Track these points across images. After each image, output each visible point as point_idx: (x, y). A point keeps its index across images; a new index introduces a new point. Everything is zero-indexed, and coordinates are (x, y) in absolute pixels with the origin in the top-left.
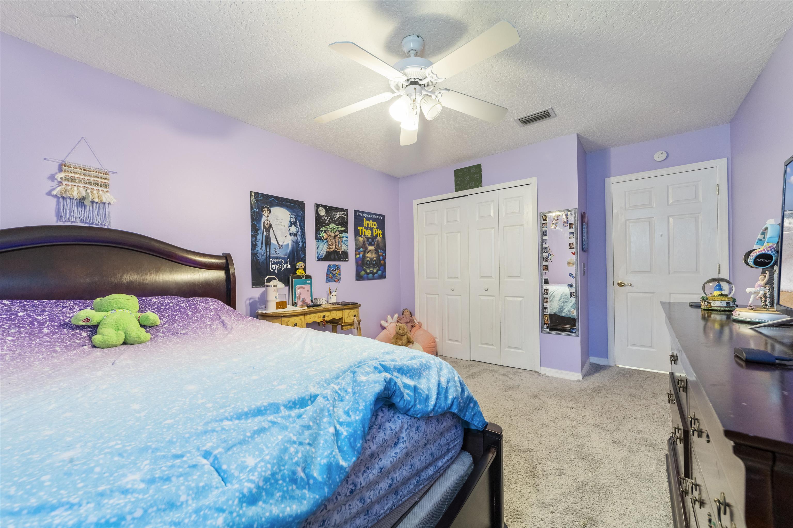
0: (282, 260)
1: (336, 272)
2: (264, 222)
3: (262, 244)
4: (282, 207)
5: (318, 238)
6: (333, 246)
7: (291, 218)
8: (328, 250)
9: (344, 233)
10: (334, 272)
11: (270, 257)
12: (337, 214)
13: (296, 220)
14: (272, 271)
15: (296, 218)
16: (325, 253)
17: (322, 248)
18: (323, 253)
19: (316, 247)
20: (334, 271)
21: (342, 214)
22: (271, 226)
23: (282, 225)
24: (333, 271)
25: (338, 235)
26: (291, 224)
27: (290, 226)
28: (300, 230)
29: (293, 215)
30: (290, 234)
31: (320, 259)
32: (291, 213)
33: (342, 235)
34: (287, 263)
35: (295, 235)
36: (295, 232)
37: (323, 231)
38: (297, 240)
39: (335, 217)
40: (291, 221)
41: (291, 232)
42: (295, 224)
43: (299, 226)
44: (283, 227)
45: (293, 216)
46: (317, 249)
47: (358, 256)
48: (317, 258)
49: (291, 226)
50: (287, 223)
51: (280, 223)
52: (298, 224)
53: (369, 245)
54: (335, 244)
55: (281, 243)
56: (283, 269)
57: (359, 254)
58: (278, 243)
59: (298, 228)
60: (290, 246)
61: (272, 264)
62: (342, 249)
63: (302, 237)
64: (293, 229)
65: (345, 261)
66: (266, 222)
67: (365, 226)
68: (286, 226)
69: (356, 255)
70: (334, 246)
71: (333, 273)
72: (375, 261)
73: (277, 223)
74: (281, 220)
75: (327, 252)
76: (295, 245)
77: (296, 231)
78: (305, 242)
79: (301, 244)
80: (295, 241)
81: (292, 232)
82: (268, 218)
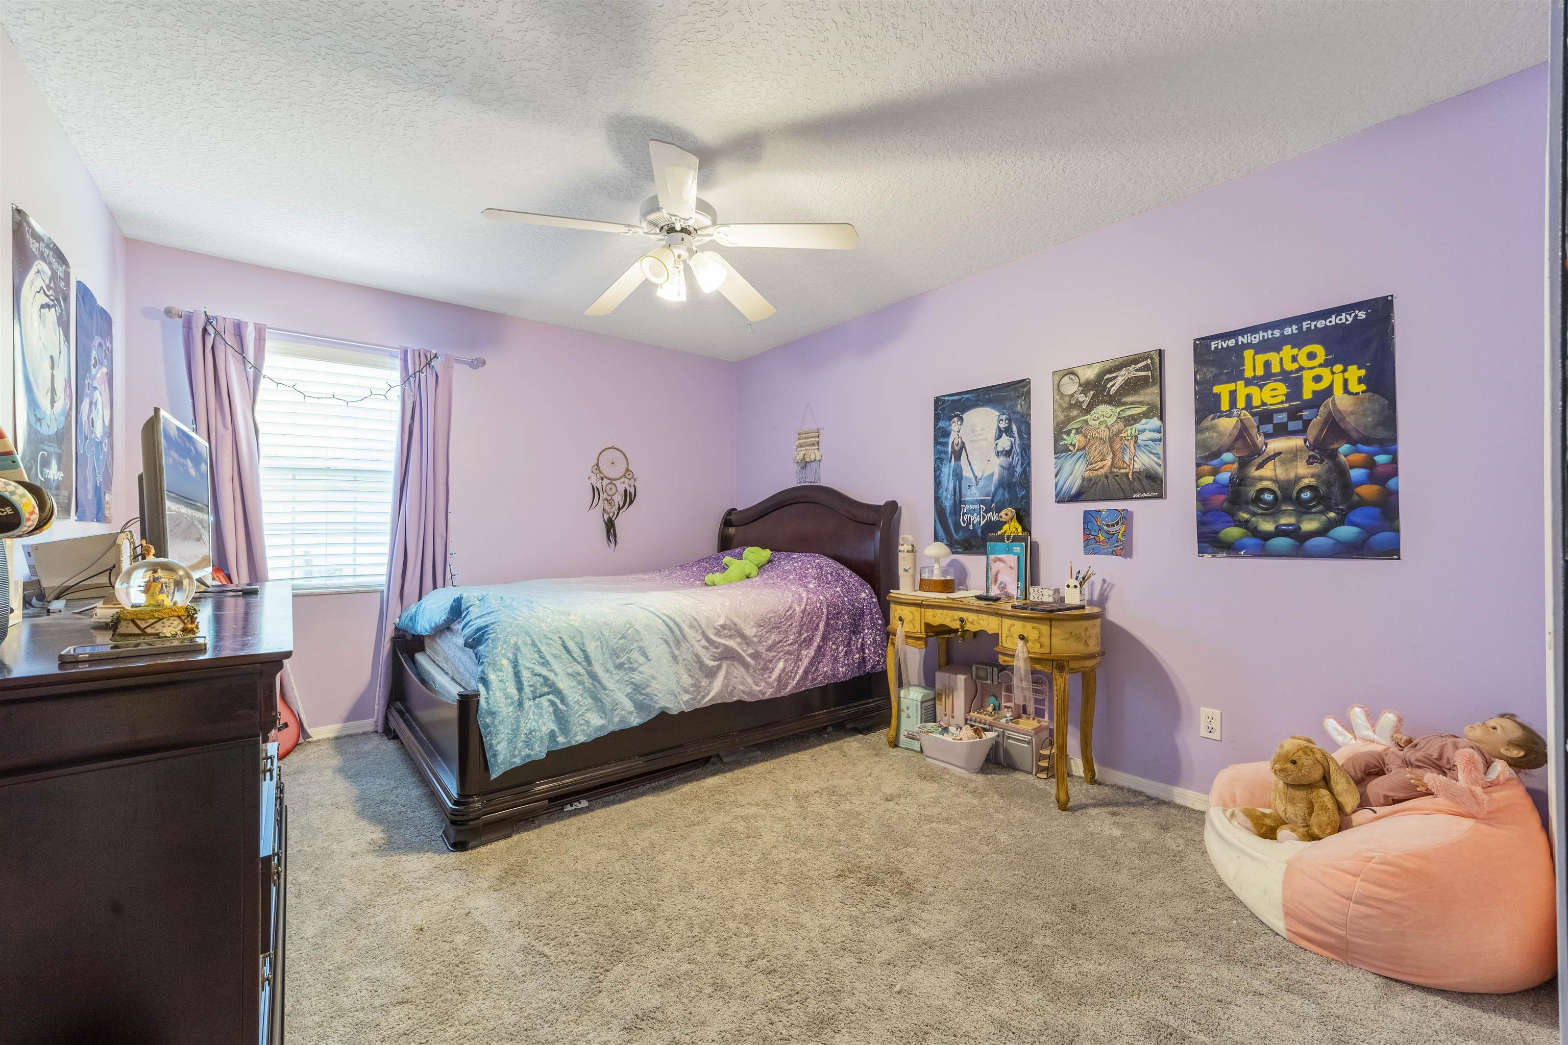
0: (982, 506)
1: (1116, 528)
2: (953, 442)
3: (948, 481)
4: (982, 406)
5: (1061, 450)
6: (1104, 462)
7: (1000, 421)
8: (1087, 474)
9: (1144, 421)
10: (1111, 529)
11: (961, 502)
12: (1117, 376)
13: (1010, 423)
14: (964, 525)
15: (1009, 420)
16: (1078, 483)
17: (1069, 472)
18: (1074, 483)
19: (1054, 471)
20: (1113, 525)
21: (1137, 370)
22: (963, 446)
23: (982, 440)
24: (1108, 526)
25: (1120, 432)
26: (1000, 433)
27: (997, 439)
28: (1018, 442)
29: (1004, 414)
30: (998, 452)
31: (1063, 498)
32: (999, 411)
33: (1138, 426)
34: (991, 510)
35: (1008, 453)
36: (1008, 448)
37: (1074, 431)
38: (1010, 464)
39: (1113, 386)
40: (999, 428)
41: (1000, 449)
42: (1008, 431)
43: (1016, 434)
44: (984, 443)
45: (1004, 417)
46: (1056, 476)
47: (1208, 480)
48: (1057, 496)
49: (999, 437)
50: (993, 432)
51: (979, 437)
52: (1015, 429)
53: (1267, 436)
54: (1109, 458)
55: (979, 475)
56: (982, 523)
57: (1215, 472)
58: (974, 474)
59: (1013, 437)
60: (996, 478)
61: (964, 514)
62: (1137, 466)
63: (1022, 456)
64: (1005, 442)
65: (1145, 498)
66: (956, 441)
67: (1248, 374)
68: (990, 439)
69: (1199, 476)
70: (1108, 462)
71: (1107, 532)
72: (1309, 487)
73: (974, 438)
74: (981, 430)
75: (1084, 479)
76: (1006, 473)
77: (1009, 444)
78: (1029, 464)
79: (1019, 469)
80: (1005, 465)
81: (1002, 450)
82: (960, 434)
